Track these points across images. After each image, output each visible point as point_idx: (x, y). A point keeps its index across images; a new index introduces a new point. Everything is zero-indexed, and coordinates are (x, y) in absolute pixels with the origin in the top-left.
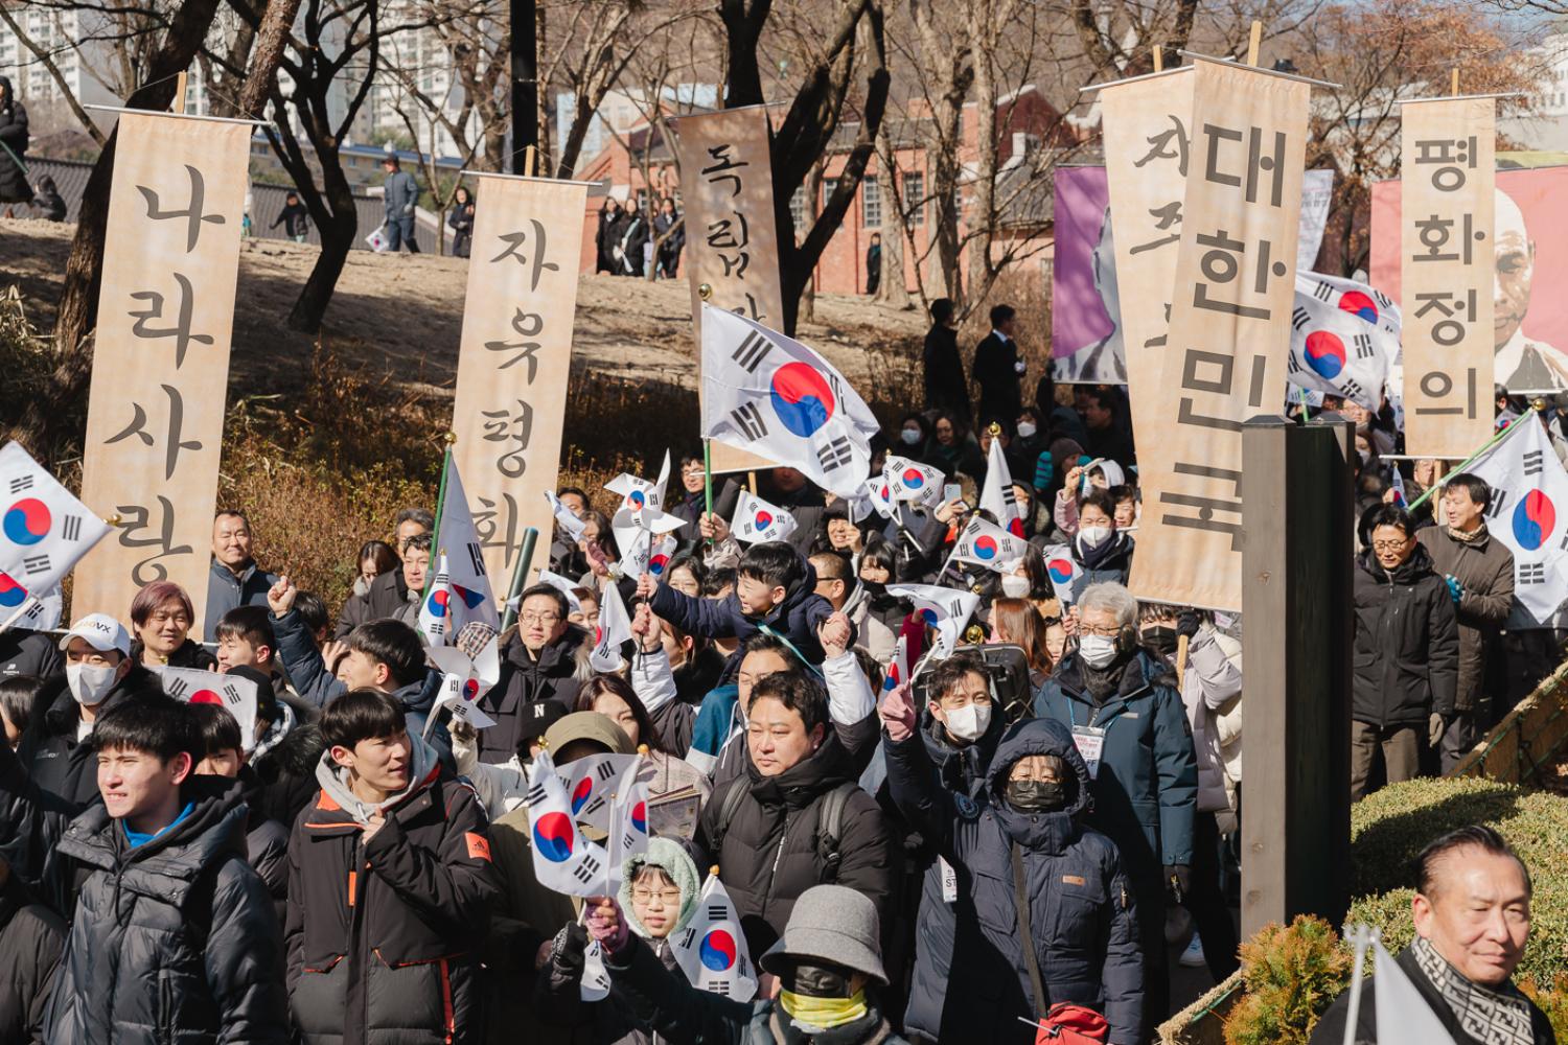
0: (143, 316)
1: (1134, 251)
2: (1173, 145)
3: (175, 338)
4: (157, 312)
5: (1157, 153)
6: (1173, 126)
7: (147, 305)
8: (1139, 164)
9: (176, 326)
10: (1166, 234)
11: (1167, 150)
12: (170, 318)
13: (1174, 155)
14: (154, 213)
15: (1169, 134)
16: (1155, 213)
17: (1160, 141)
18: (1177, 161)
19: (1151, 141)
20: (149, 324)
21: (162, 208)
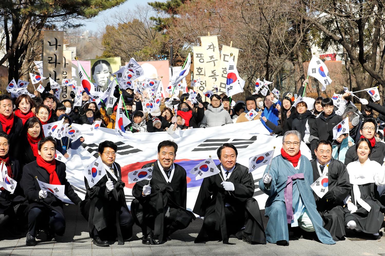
0: (50, 60)
1: (207, 62)
2: (212, 47)
3: (55, 64)
4: (52, 60)
5: (209, 48)
6: (212, 44)
7: (50, 59)
8: (207, 49)
9: (55, 62)
10: (211, 60)
11: (211, 48)
12: (54, 61)
13: (212, 48)
14: (50, 45)
15: (211, 45)
16: (210, 57)
17: (210, 46)
18: (213, 49)
19: (209, 46)
20: (51, 62)
21: (51, 44)
